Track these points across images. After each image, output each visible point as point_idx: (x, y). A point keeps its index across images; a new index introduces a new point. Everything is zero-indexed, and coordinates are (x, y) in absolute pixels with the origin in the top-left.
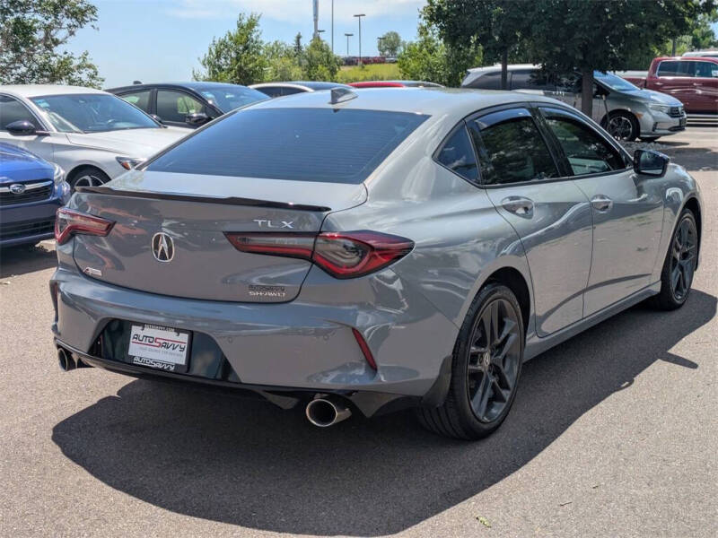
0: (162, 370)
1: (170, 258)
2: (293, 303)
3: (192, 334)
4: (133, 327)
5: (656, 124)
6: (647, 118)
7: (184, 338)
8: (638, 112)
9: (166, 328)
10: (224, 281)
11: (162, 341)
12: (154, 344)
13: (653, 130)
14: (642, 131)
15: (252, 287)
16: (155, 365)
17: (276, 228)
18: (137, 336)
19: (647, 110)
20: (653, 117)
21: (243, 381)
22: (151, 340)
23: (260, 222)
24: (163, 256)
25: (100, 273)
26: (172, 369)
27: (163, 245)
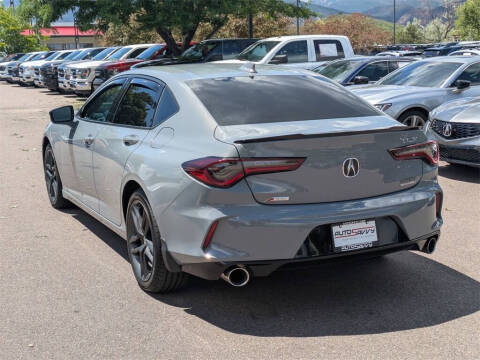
1: (356, 172)
3: (377, 219)
4: (333, 227)
7: (372, 224)
9: (359, 221)
11: (357, 231)
12: (352, 234)
16: (358, 248)
18: (338, 233)
22: (349, 232)
23: (403, 140)
24: (351, 173)
25: (287, 198)
26: (371, 246)
27: (351, 166)
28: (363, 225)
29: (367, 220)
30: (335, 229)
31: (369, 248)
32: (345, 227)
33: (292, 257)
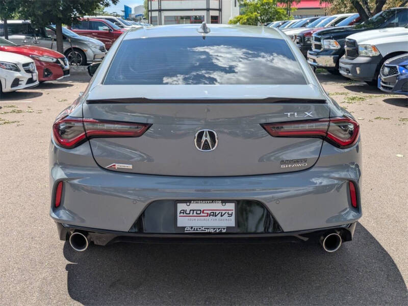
0: (215, 233)
1: (213, 146)
2: (312, 170)
3: (238, 202)
4: (178, 204)
5: (95, 55)
6: (89, 53)
7: (231, 207)
8: (84, 49)
9: (213, 201)
10: (261, 160)
11: (209, 212)
12: (202, 214)
13: (94, 59)
14: (88, 59)
15: (283, 162)
16: (207, 231)
17: (302, 117)
18: (184, 211)
19: (89, 47)
20: (93, 52)
21: (285, 231)
22: (199, 212)
23: (289, 114)
24: (206, 147)
25: (130, 167)
26: (224, 231)
27: (206, 138)
28: (218, 206)
29: (224, 201)
30: (181, 207)
31: (220, 233)
32: (194, 206)
33: (127, 230)
